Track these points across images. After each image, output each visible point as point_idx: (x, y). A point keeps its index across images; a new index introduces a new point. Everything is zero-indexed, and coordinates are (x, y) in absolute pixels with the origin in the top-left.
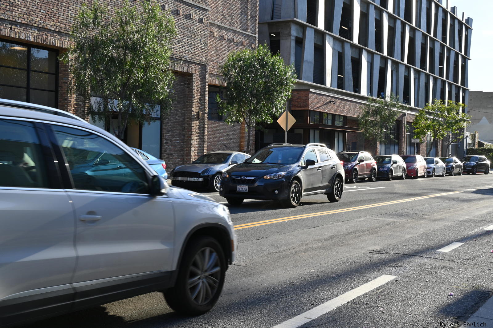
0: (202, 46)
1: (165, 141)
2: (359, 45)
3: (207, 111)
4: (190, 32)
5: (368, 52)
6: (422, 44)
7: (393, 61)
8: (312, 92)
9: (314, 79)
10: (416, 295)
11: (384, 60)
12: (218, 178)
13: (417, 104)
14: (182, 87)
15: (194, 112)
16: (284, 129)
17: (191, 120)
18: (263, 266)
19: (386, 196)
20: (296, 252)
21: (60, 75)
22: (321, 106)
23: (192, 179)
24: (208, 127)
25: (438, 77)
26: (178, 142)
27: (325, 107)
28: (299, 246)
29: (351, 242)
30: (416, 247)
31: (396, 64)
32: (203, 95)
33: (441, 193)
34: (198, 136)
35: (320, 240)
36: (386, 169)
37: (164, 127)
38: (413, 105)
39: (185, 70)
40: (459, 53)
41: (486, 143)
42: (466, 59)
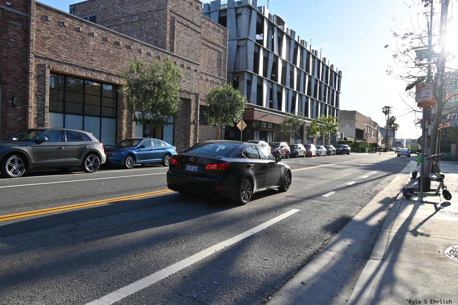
0: (196, 84)
1: (176, 136)
2: (281, 85)
3: (198, 119)
4: (190, 76)
5: (286, 88)
6: (315, 84)
7: (299, 94)
8: (256, 110)
9: (257, 103)
10: (310, 220)
11: (295, 93)
13: (312, 117)
14: (185, 106)
15: (191, 120)
16: (241, 130)
17: (190, 124)
19: (295, 166)
21: (119, 99)
22: (261, 118)
24: (199, 128)
25: (323, 102)
26: (183, 136)
27: (263, 118)
30: (311, 194)
31: (301, 96)
32: (196, 111)
34: (194, 133)
36: (295, 152)
37: (175, 128)
38: (309, 117)
39: (187, 97)
40: (335, 90)
41: (348, 138)
42: (338, 93)
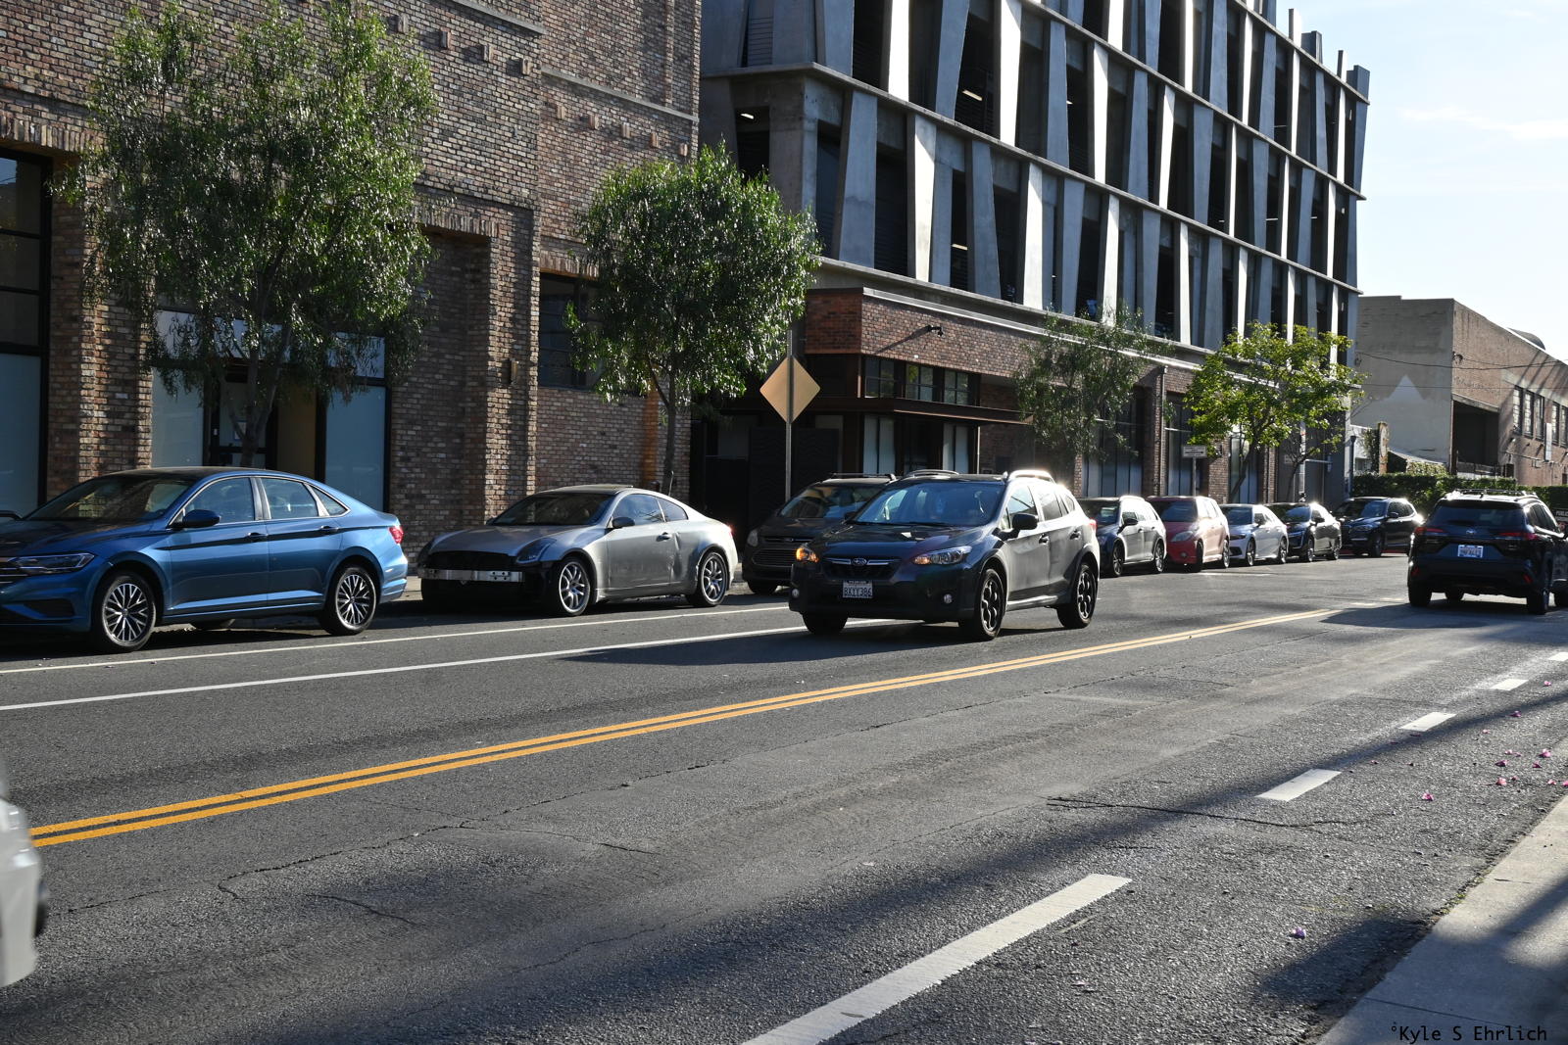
0: (520, 148)
1: (400, 454)
2: (1019, 150)
3: (534, 356)
4: (480, 103)
5: (1048, 172)
6: (1214, 147)
7: (1125, 203)
8: (870, 299)
9: (876, 258)
10: (1191, 936)
11: (1097, 198)
12: (572, 573)
13: (1198, 337)
14: (455, 279)
15: (492, 360)
16: (784, 415)
17: (485, 384)
18: (711, 851)
20: (817, 807)
21: (56, 239)
22: (900, 342)
23: (488, 576)
24: (540, 407)
25: (1263, 251)
26: (443, 455)
27: (913, 345)
28: (828, 787)
29: (992, 771)
30: (1193, 787)
31: (1133, 213)
32: (522, 307)
33: (1273, 614)
34: (509, 437)
35: (893, 768)
37: (397, 409)
38: (1185, 340)
39: (465, 225)
40: (1328, 179)
41: (1410, 459)
42: (1348, 197)
